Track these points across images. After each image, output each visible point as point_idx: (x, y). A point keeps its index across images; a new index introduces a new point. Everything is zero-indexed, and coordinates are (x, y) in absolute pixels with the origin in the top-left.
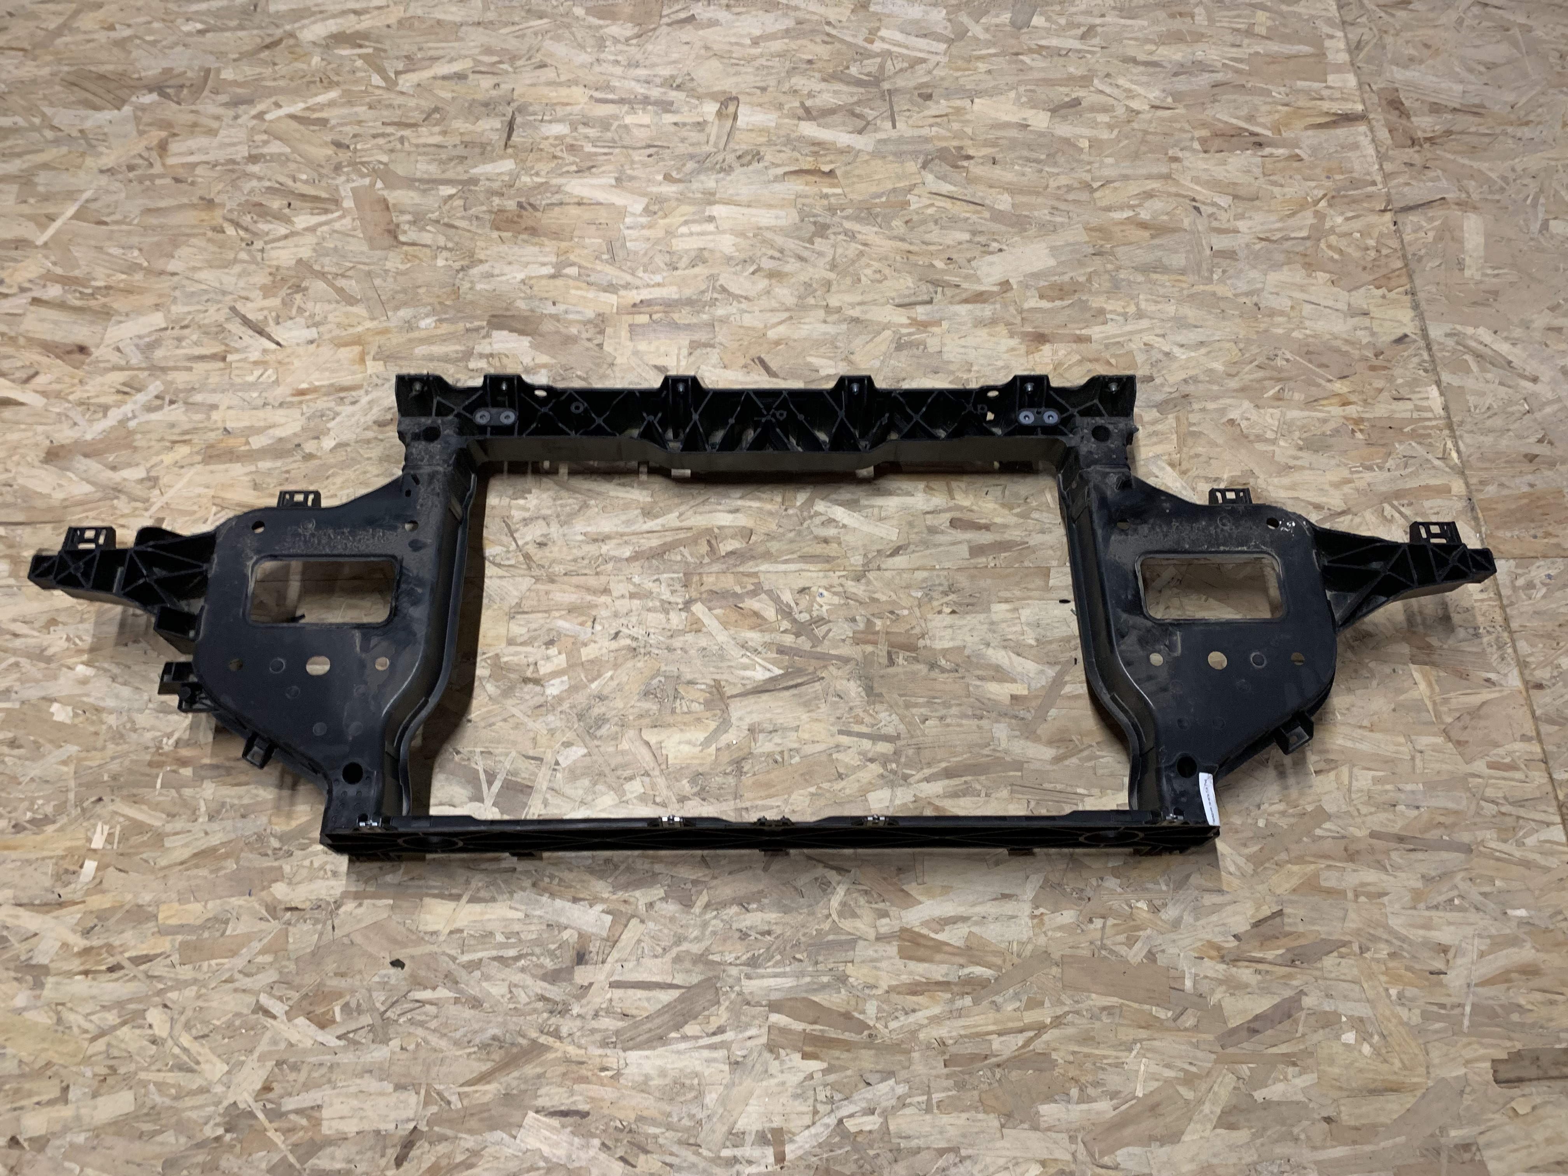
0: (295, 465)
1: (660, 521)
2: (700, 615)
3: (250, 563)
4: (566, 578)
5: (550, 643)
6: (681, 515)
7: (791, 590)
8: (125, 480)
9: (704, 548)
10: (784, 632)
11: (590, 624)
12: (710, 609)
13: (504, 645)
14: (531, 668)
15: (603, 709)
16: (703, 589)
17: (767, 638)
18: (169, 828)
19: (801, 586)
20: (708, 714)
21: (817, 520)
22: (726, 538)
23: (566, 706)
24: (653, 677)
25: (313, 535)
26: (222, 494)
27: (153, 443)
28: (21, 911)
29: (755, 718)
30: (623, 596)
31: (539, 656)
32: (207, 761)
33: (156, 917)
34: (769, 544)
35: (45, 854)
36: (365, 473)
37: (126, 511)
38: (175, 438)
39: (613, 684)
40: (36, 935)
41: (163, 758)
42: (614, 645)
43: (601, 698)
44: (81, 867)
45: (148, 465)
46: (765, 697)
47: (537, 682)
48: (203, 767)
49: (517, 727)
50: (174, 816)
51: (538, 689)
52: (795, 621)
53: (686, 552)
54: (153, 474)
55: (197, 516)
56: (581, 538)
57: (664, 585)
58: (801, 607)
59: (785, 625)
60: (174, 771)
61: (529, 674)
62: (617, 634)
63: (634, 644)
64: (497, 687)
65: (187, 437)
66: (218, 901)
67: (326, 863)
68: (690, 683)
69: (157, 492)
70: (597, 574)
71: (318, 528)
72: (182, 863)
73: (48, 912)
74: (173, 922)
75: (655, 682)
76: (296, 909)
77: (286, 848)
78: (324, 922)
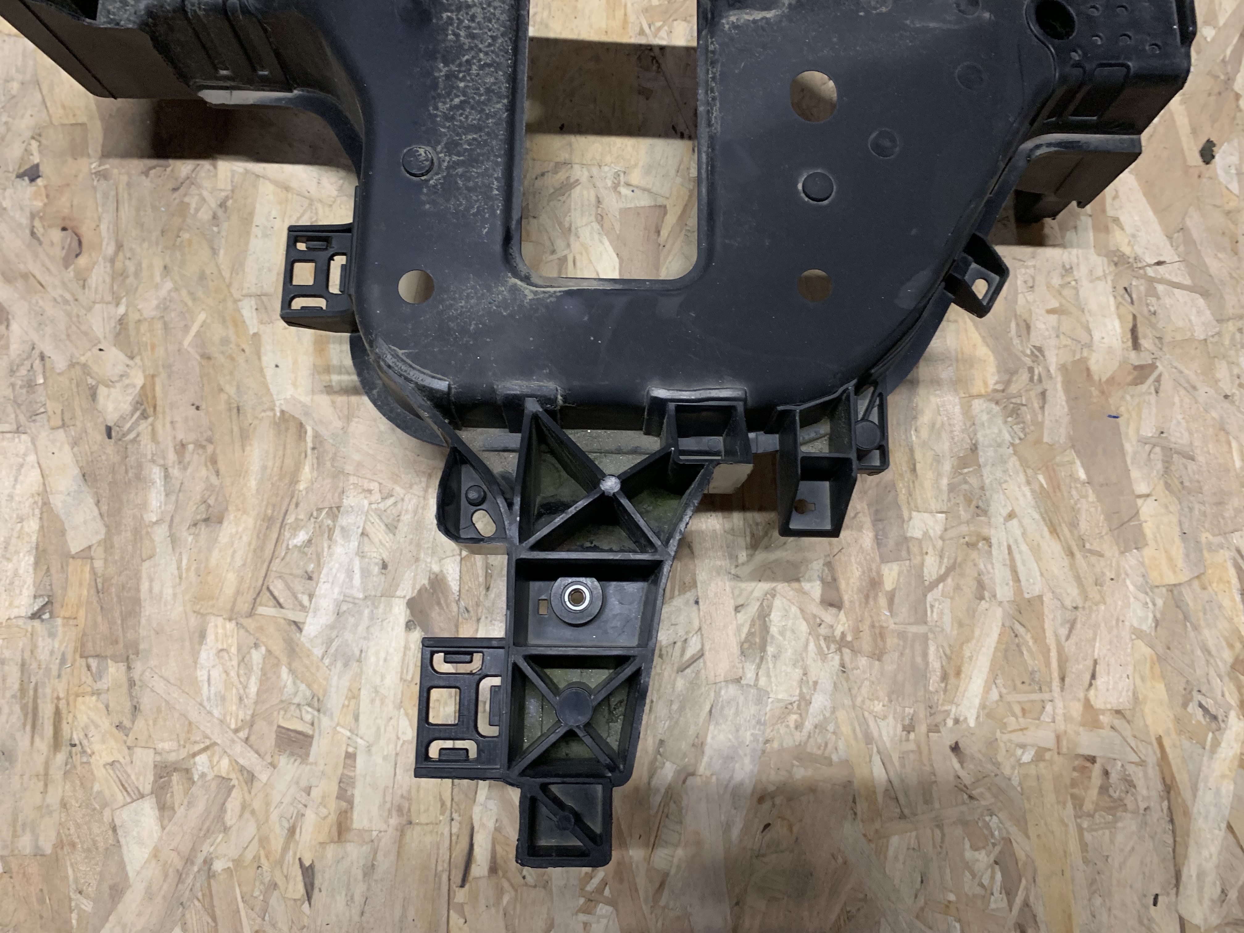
0: (165, 433)
3: (528, 292)
8: (156, 854)
18: (1005, 592)
25: (451, 147)
26: (229, 590)
27: (53, 798)
28: (1190, 871)
32: (867, 538)
33: (1172, 588)
35: (1073, 846)
36: (202, 277)
37: (251, 829)
38: (43, 745)
40: (1230, 828)
41: (865, 627)
44: (1092, 760)
45: (120, 797)
48: (879, 541)
50: (981, 586)
54: (146, 783)
55: (278, 647)
60: (891, 598)
65: (47, 711)
66: (1135, 474)
67: (1049, 286)
69: (202, 762)
71: (431, 138)
72: (1071, 554)
73: (1187, 814)
74: (1178, 550)
76: (1134, 331)
77: (1028, 361)
78: (1151, 281)
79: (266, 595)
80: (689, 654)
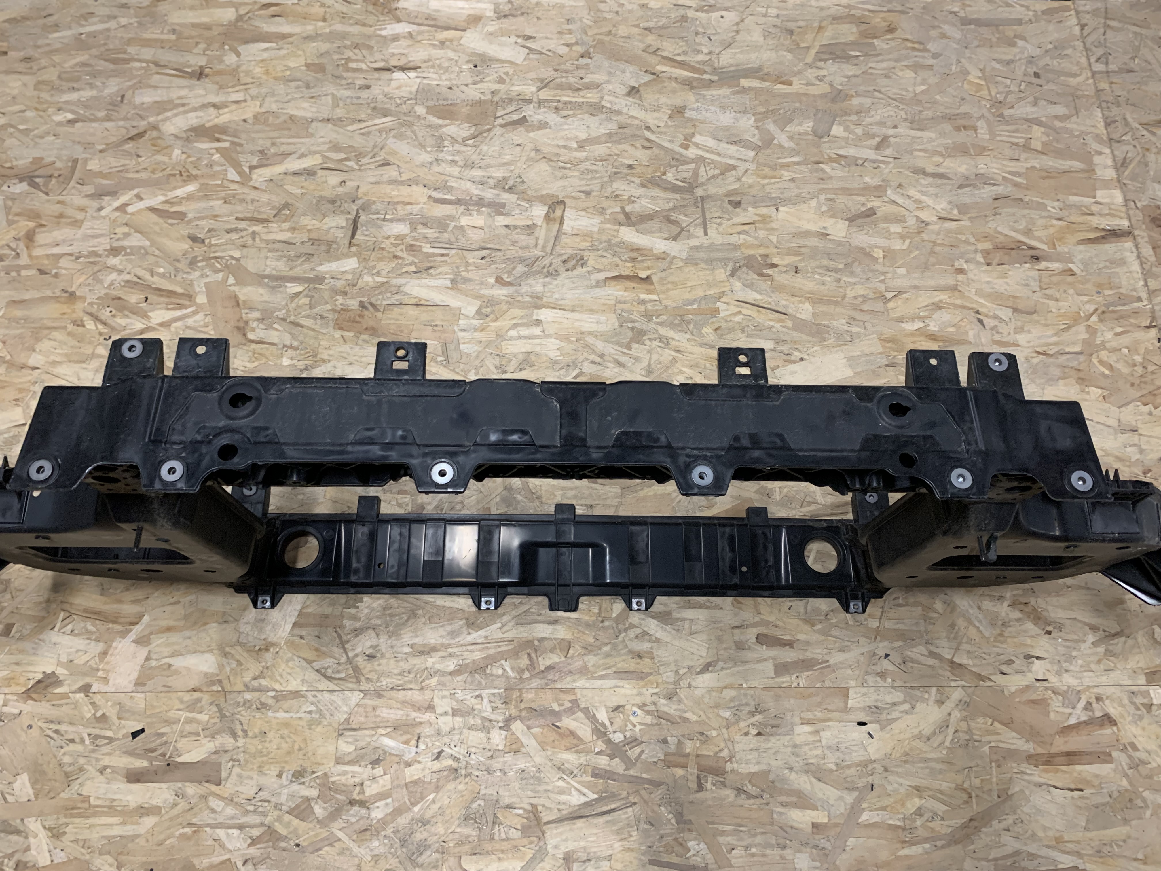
1: (482, 633)
2: (520, 737)
4: (393, 693)
5: (376, 762)
6: (503, 625)
7: (606, 707)
9: (524, 661)
10: (598, 753)
11: (413, 742)
12: (529, 728)
13: (332, 764)
14: (358, 788)
15: (425, 835)
16: (523, 706)
17: (583, 759)
19: (616, 704)
20: (525, 841)
21: (632, 633)
22: (545, 652)
23: (389, 831)
24: (473, 801)
29: (571, 846)
30: (446, 713)
31: (365, 776)
34: (586, 658)
39: (435, 807)
42: (437, 766)
43: (425, 823)
46: (580, 823)
47: (362, 804)
49: (342, 852)
51: (364, 811)
52: (609, 742)
53: (507, 665)
56: (407, 650)
57: (486, 701)
58: (616, 727)
59: (600, 745)
61: (356, 796)
62: (440, 753)
63: (455, 765)
64: (325, 809)
68: (509, 807)
69: (8, 596)
70: (422, 689)
75: (475, 805)
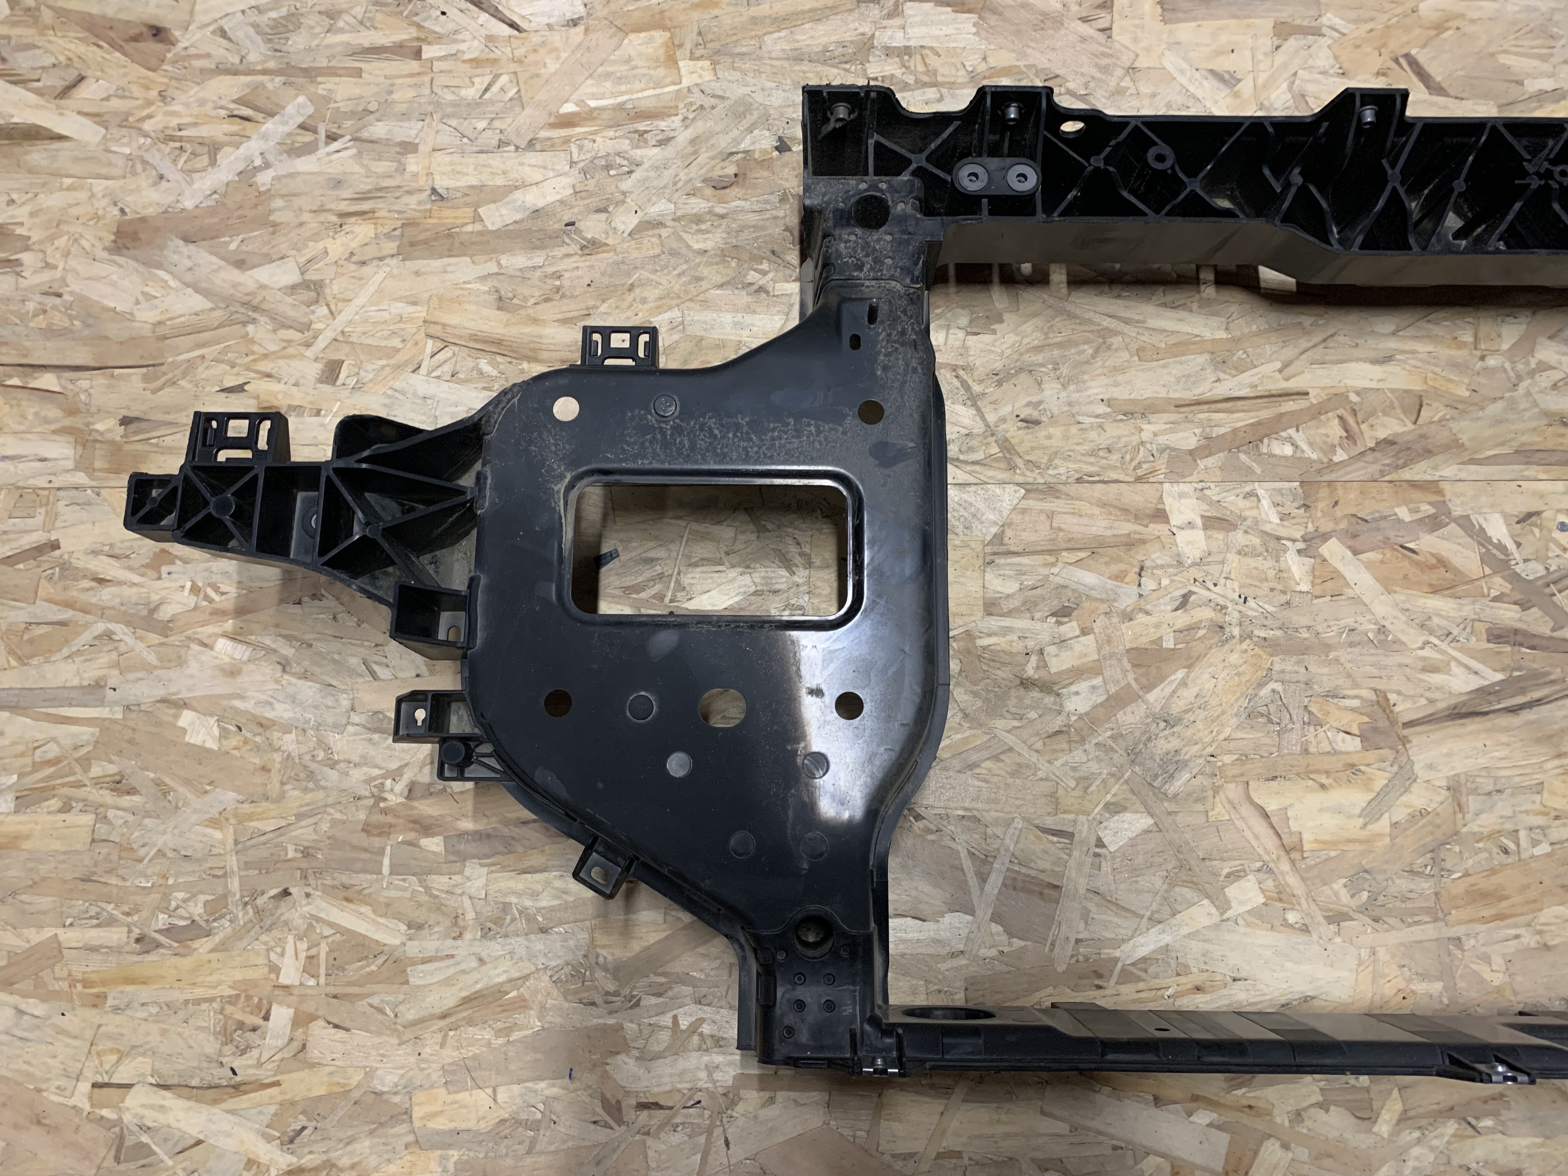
0: (570, 263)
1: (1246, 377)
2: (1340, 566)
3: (561, 487)
4: (1084, 490)
5: (1063, 613)
6: (1286, 365)
7: (1506, 516)
8: (263, 287)
9: (1336, 431)
10: (1495, 599)
11: (1132, 576)
12: (1355, 553)
13: (979, 614)
14: (1034, 659)
15: (1175, 744)
16: (1339, 512)
17: (1468, 609)
18: (413, 949)
19: (1525, 509)
20: (1372, 755)
21: (1545, 380)
22: (1372, 414)
23: (1104, 735)
24: (1261, 685)
25: (677, 429)
26: (446, 318)
27: (306, 217)
28: (168, 1098)
29: (1460, 766)
30: (1190, 525)
31: (1045, 637)
32: (467, 825)
33: (408, 1113)
34: (1454, 426)
35: (199, 992)
36: (699, 279)
37: (272, 347)
38: (344, 207)
39: (1188, 694)
40: (199, 1142)
41: (389, 819)
42: (1182, 619)
43: (1170, 722)
44: (266, 1018)
45: (302, 260)
46: (1473, 725)
47: (1047, 687)
48: (462, 835)
49: (1018, 771)
50: (420, 927)
51: (1049, 700)
52: (1515, 578)
53: (1299, 438)
54: (311, 276)
55: (401, 357)
56: (1102, 409)
57: (1265, 503)
58: (1527, 551)
59: (1499, 585)
60: (413, 844)
61: (1030, 671)
62: (1186, 597)
63: (1219, 618)
64: (975, 694)
65: (366, 206)
66: (516, 1089)
67: (702, 1020)
68: (1333, 695)
69: (322, 311)
70: (1139, 480)
71: (685, 413)
72: (444, 1016)
73: (215, 1102)
74: (442, 1124)
75: (1265, 692)
76: (657, 1106)
77: (626, 991)
78: (710, 1132)
79: (440, 345)
80: (376, 668)
